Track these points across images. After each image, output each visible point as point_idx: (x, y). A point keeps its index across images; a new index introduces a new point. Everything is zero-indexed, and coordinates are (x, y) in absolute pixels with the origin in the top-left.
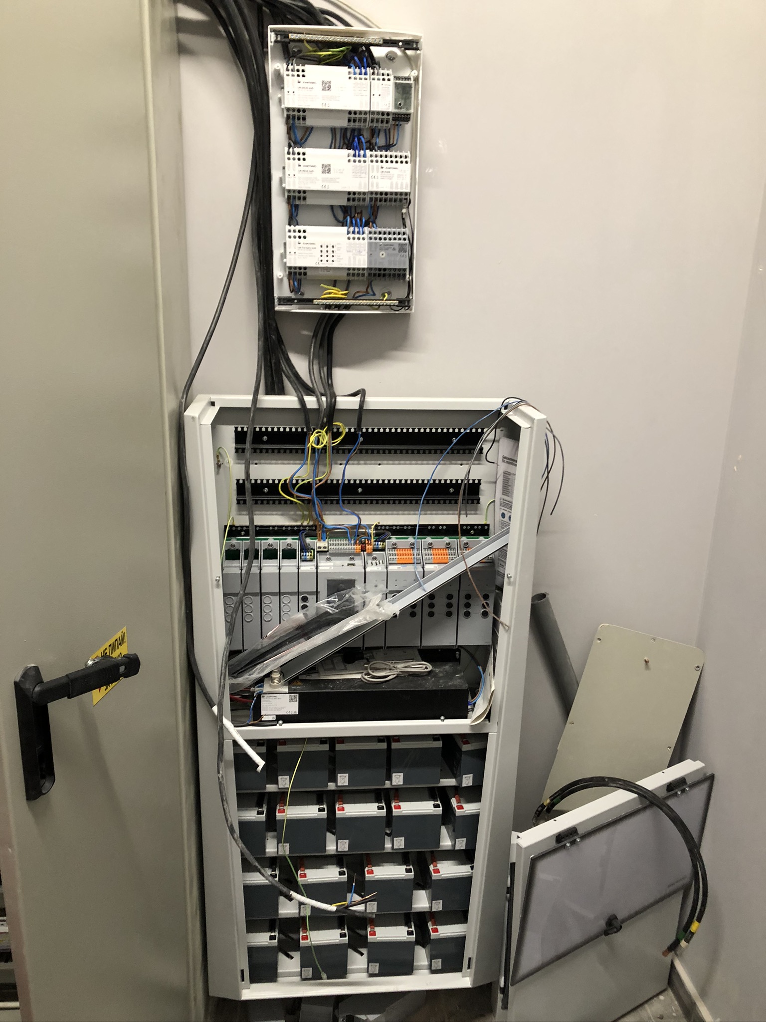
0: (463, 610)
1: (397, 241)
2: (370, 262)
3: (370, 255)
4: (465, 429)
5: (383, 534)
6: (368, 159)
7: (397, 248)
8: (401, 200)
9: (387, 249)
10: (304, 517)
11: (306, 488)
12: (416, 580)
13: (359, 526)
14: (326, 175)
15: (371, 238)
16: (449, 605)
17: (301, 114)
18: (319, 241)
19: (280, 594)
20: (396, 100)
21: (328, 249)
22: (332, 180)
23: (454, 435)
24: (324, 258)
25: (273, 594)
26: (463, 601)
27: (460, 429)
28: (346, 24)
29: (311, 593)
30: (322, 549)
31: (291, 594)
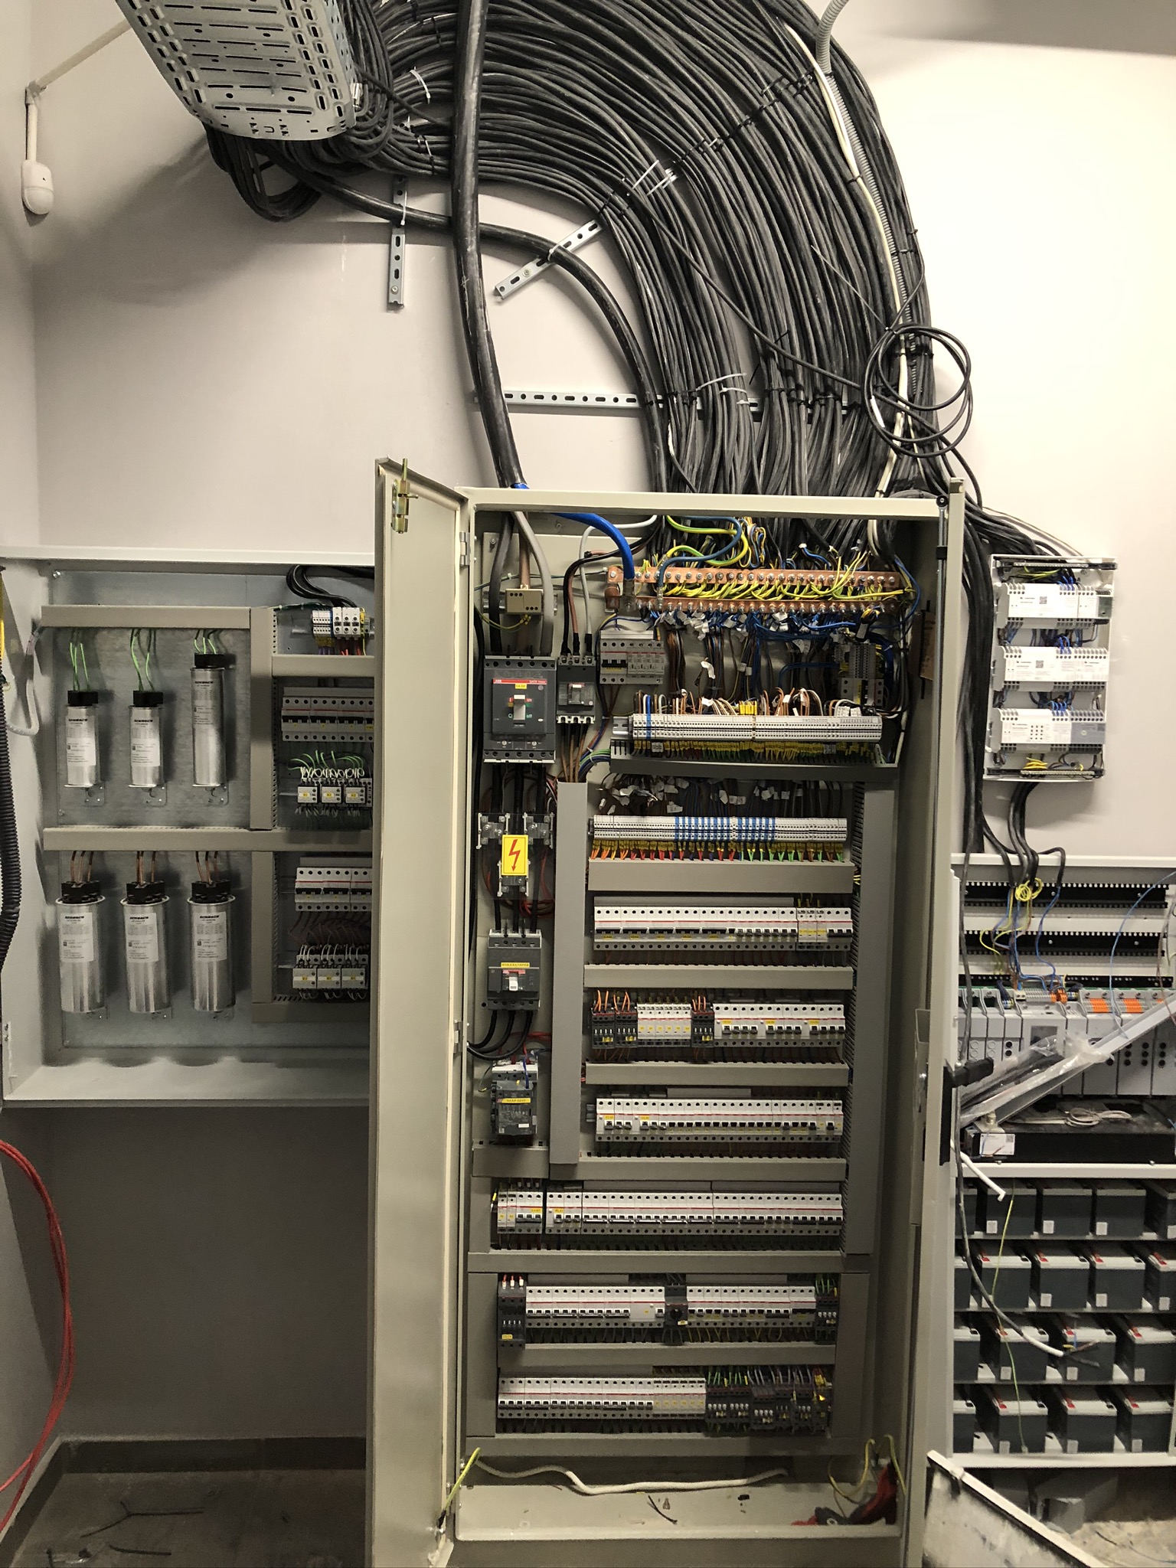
0: (1158, 1059)
1: (1095, 722)
2: (1072, 738)
3: (1073, 734)
4: (1151, 885)
5: (1074, 985)
6: (1073, 655)
7: (1096, 727)
8: (1098, 687)
9: (1088, 729)
10: (996, 967)
11: (1005, 939)
12: (1116, 1027)
13: (1052, 976)
14: (1040, 669)
15: (1072, 719)
16: (1145, 1054)
17: (1019, 621)
18: (1030, 722)
19: (986, 1039)
20: (1100, 609)
21: (1039, 729)
22: (1045, 673)
23: (1142, 890)
24: (1034, 736)
25: (980, 1039)
26: (1158, 1050)
27: (1146, 885)
28: (1057, 554)
29: (1015, 1039)
30: (1021, 998)
31: (997, 1039)
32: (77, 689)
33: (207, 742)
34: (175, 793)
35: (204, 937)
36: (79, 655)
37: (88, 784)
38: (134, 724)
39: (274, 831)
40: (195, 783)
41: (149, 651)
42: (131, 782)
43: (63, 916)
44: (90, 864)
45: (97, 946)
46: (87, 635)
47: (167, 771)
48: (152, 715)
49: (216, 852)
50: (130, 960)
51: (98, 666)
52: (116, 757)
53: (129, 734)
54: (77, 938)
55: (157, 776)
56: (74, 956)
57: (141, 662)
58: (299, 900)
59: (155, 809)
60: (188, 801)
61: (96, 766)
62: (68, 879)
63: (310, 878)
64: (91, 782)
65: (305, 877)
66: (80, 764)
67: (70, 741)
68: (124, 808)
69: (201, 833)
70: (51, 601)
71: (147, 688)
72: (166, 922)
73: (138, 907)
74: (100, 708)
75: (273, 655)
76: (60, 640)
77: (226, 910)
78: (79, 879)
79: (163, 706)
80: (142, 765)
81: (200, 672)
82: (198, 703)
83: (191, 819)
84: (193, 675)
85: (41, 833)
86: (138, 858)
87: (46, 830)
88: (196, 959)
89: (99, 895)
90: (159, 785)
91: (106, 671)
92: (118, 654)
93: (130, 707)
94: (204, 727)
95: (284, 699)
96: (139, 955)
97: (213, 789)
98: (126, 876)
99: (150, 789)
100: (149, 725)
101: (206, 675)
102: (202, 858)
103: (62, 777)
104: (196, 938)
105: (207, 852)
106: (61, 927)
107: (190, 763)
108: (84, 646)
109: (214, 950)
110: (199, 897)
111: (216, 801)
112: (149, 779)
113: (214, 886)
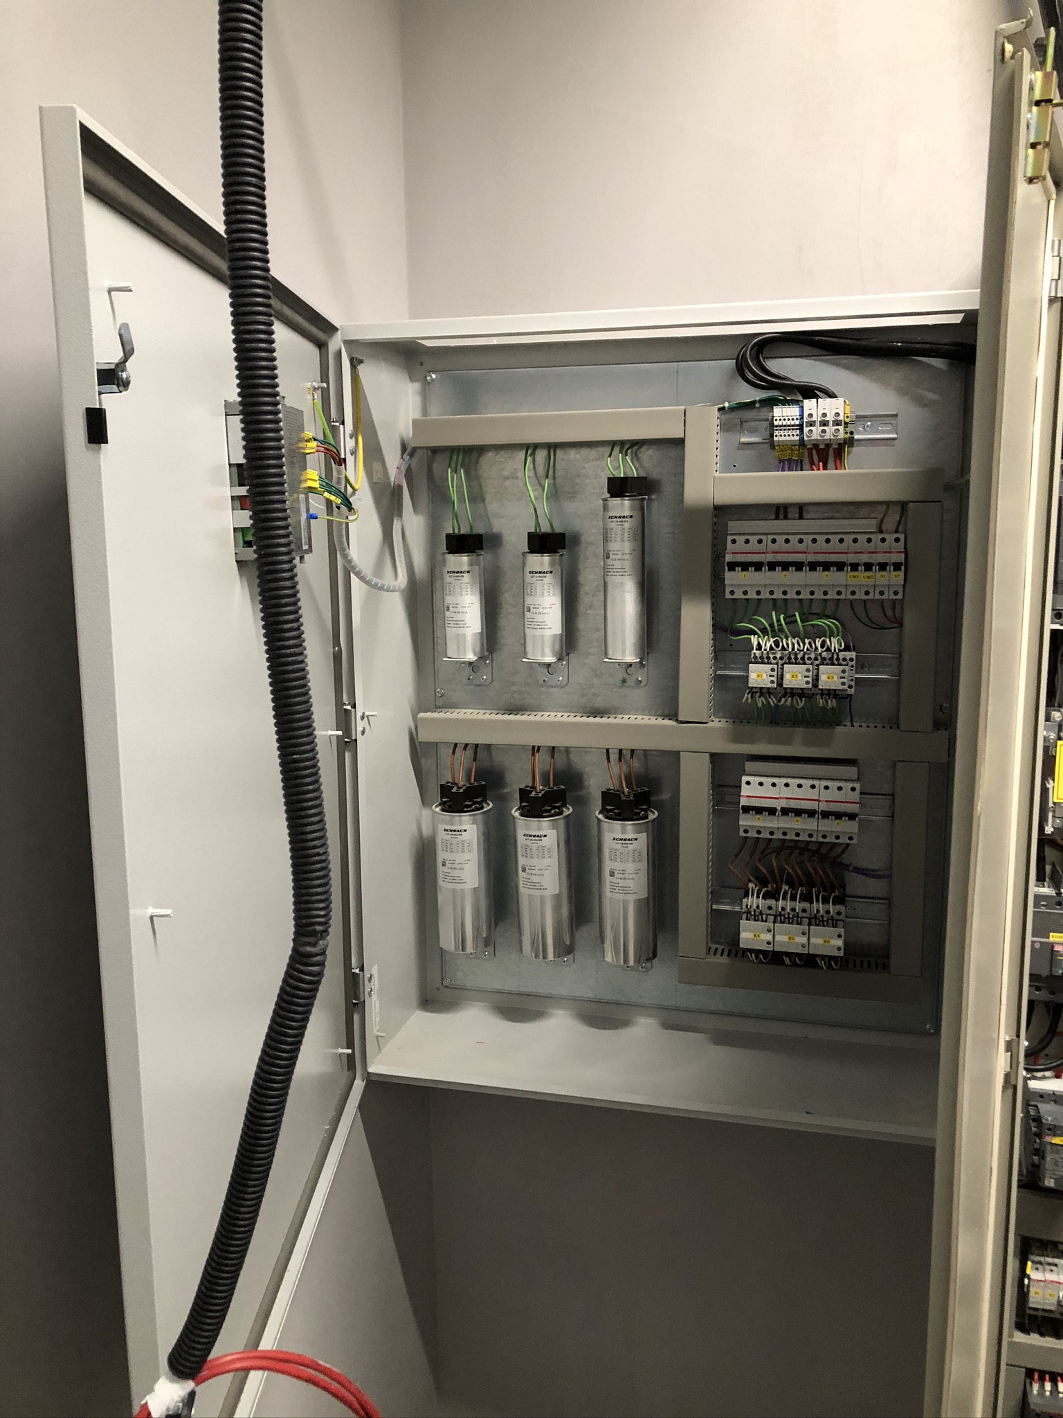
32: (456, 531)
33: (623, 601)
34: (580, 668)
35: (618, 866)
36: (460, 487)
37: (471, 657)
38: (528, 578)
39: (710, 724)
40: (606, 655)
41: (547, 477)
42: (525, 655)
43: (441, 827)
44: (475, 760)
45: (483, 867)
46: (469, 455)
47: (569, 640)
48: (552, 564)
49: (633, 751)
50: (524, 891)
51: (483, 500)
52: (506, 622)
53: (523, 590)
54: (460, 857)
55: (557, 647)
56: (454, 880)
57: (536, 493)
58: (745, 821)
59: (553, 689)
60: (596, 681)
61: (481, 633)
62: (447, 778)
63: (760, 792)
64: (475, 654)
65: (754, 789)
66: (461, 631)
67: (449, 600)
68: (514, 688)
69: (610, 725)
70: (425, 412)
71: (545, 528)
72: (568, 842)
73: (534, 822)
74: (485, 557)
75: (717, 474)
76: (436, 467)
77: (647, 832)
78: (461, 781)
79: (565, 552)
80: (539, 632)
81: (616, 501)
82: (614, 546)
83: (599, 703)
84: (605, 508)
85: (415, 718)
86: (533, 755)
87: (421, 715)
88: (608, 893)
89: (485, 800)
90: (560, 659)
91: (492, 506)
92: (507, 483)
93: (524, 554)
94: (618, 579)
95: (730, 538)
96: (534, 884)
97: (630, 665)
98: (518, 777)
99: (549, 665)
100: (548, 579)
101: (623, 506)
102: (614, 757)
103: (440, 648)
104: (608, 865)
105: (621, 751)
106: (439, 841)
107: (598, 630)
108: (464, 471)
109: (630, 883)
110: (611, 810)
111: (630, 682)
112: (548, 650)
113: (632, 798)
